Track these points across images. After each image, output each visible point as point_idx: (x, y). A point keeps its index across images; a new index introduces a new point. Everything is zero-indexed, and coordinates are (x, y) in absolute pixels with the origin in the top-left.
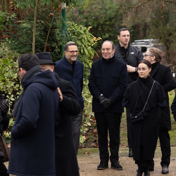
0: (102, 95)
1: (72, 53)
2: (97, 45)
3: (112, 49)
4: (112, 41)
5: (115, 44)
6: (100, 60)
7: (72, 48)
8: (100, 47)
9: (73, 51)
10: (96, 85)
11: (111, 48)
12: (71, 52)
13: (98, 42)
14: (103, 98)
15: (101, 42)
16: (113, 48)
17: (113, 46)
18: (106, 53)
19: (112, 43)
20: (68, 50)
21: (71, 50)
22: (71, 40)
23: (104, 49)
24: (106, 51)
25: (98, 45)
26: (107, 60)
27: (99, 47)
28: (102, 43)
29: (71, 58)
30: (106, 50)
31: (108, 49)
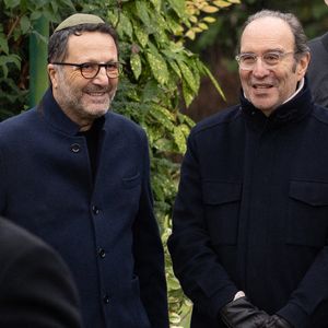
0: (240, 294)
1: (88, 74)
2: (214, 32)
3: (291, 58)
4: (296, 15)
5: (312, 29)
6: (233, 113)
7: (86, 49)
8: (229, 42)
9: (91, 65)
10: (209, 244)
11: (289, 49)
12: (81, 67)
13: (221, 19)
14: (246, 312)
15: (234, 18)
16: (299, 51)
17: (297, 38)
18: (260, 79)
19: (295, 22)
20: (67, 55)
21: (83, 59)
22: (79, 10)
23: (250, 58)
24: (261, 67)
25: (220, 35)
26: (267, 114)
27: (224, 46)
28: (242, 23)
29: (79, 100)
30: (259, 61)
31: (270, 56)
